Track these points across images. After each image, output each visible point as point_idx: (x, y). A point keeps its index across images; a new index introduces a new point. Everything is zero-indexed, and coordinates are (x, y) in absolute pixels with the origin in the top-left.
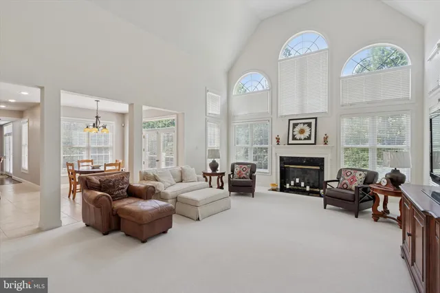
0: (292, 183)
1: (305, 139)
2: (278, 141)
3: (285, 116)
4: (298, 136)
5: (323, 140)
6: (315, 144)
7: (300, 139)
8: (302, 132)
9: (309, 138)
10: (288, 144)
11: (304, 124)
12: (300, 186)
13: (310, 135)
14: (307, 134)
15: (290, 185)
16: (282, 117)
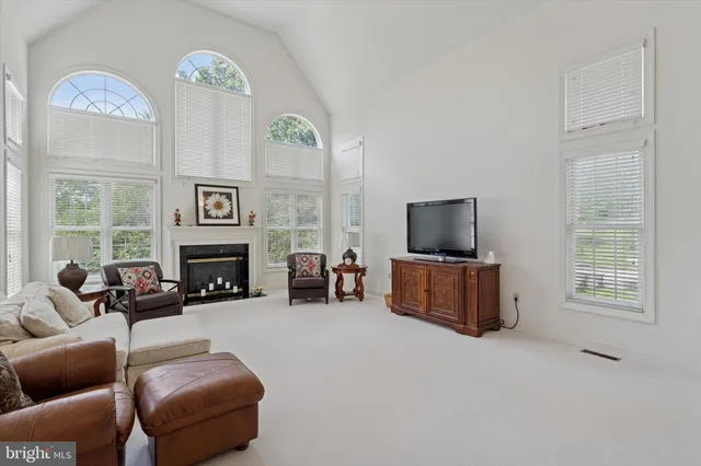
0: (211, 287)
1: (224, 217)
2: (178, 220)
3: (189, 178)
4: (213, 212)
5: (248, 219)
6: (239, 225)
7: (217, 218)
8: (218, 206)
9: (230, 216)
10: (199, 225)
11: (221, 194)
12: (225, 289)
13: (231, 212)
14: (226, 210)
15: (208, 291)
16: (181, 177)
